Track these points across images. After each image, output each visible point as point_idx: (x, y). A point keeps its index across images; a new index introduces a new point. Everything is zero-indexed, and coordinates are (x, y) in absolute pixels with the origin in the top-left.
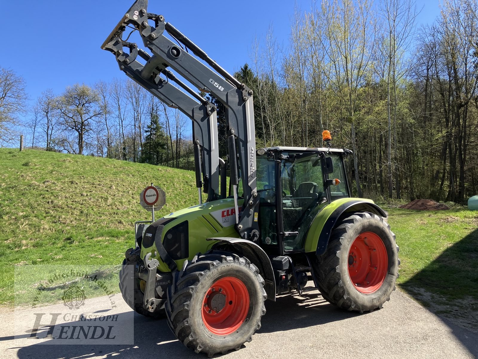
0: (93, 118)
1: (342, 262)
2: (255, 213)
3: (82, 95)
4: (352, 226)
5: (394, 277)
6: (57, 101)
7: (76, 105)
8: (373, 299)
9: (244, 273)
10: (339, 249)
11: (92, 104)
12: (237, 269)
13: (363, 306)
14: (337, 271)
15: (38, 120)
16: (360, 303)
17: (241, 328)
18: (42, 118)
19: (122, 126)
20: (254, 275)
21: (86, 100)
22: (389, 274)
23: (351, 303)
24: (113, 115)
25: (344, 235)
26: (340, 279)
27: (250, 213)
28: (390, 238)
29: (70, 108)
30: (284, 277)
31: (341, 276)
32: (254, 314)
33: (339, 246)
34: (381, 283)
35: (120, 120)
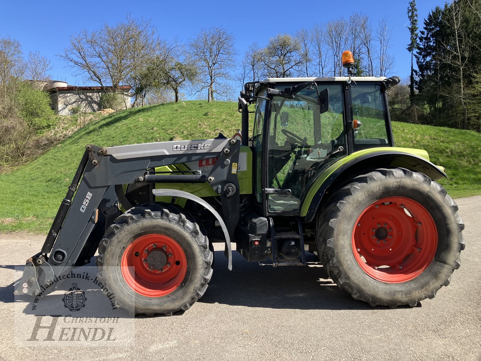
0: (294, 67)
1: (338, 235)
2: (233, 164)
3: (284, 45)
4: (362, 188)
5: (446, 266)
6: (261, 54)
7: (279, 56)
8: (396, 291)
9: (176, 232)
10: (336, 216)
11: (293, 54)
12: (166, 226)
13: (380, 300)
14: (328, 245)
15: (246, 73)
16: (368, 292)
17: (173, 293)
18: (249, 71)
19: (323, 74)
20: (191, 236)
21: (288, 50)
22: (436, 260)
23: (352, 290)
24: (313, 63)
25: (347, 198)
26: (334, 257)
27: (225, 163)
28: (443, 208)
29: (272, 59)
30: (257, 243)
31: (336, 252)
32: (191, 281)
33: (336, 213)
34: (420, 271)
35: (321, 68)
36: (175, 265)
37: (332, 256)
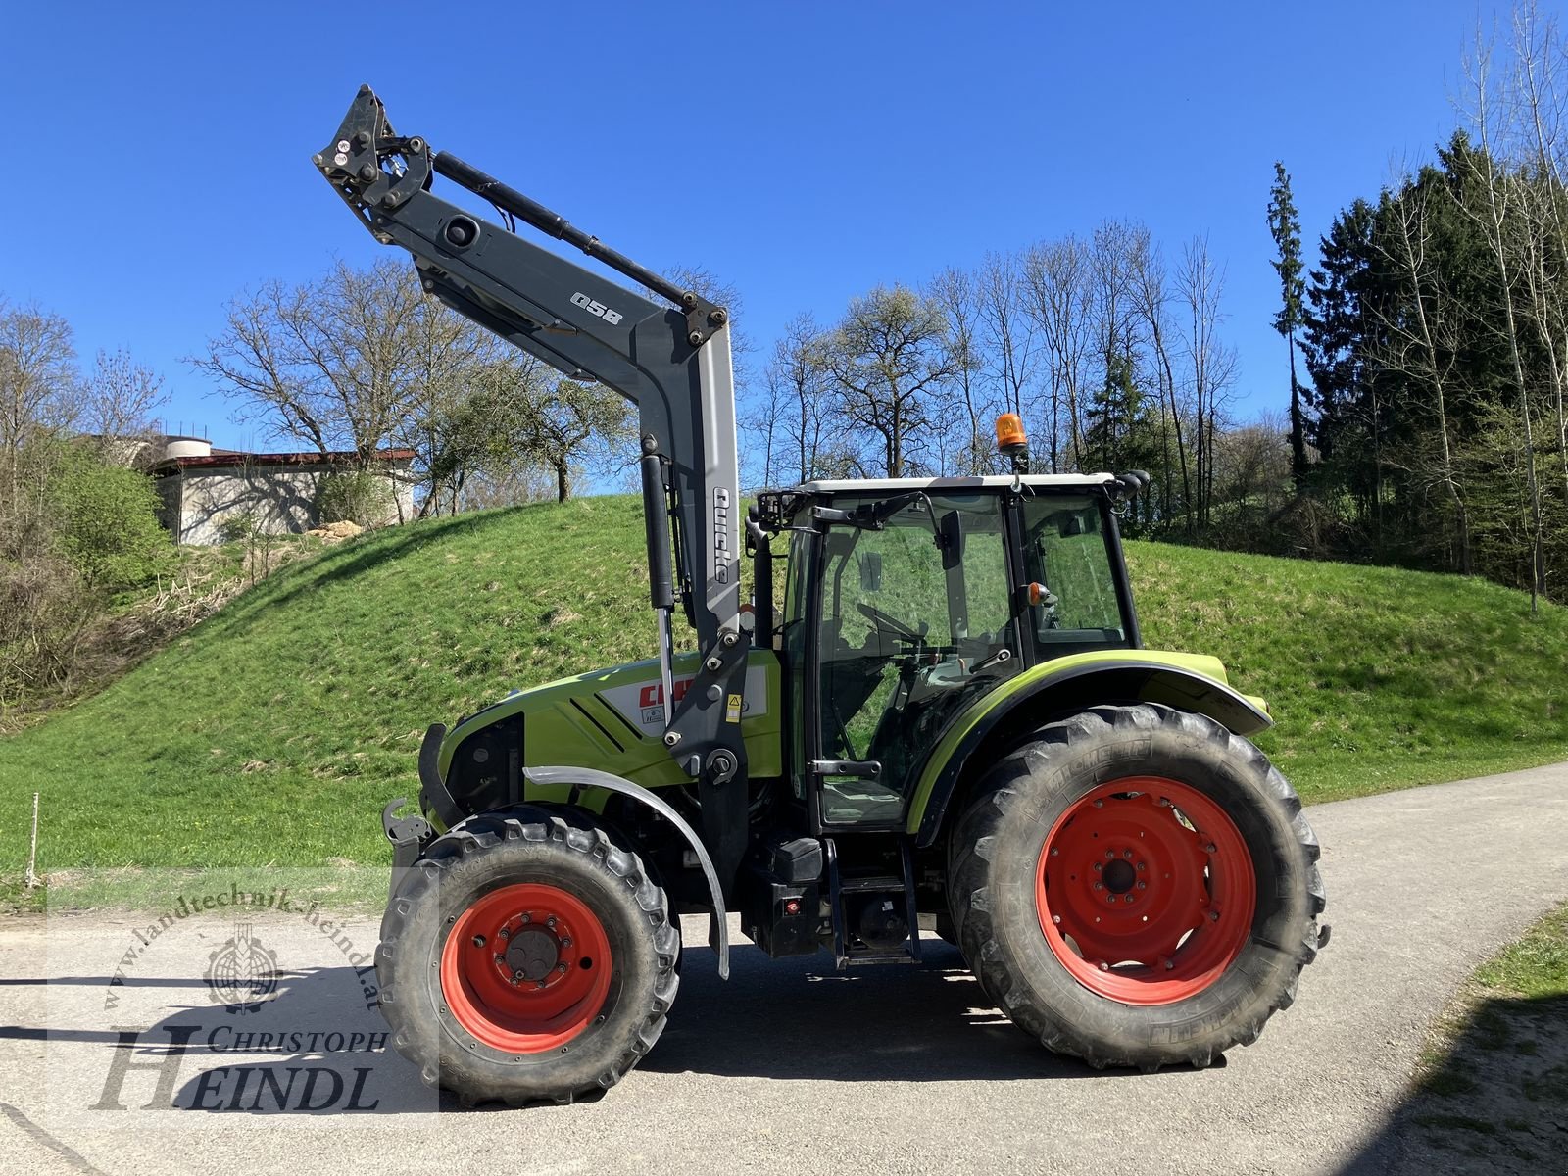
0: (926, 386)
1: (998, 878)
2: (731, 697)
3: (893, 319)
4: (1056, 755)
5: (1280, 956)
6: (825, 346)
7: (878, 352)
8: (1155, 1026)
9: (585, 877)
10: (989, 829)
11: (923, 344)
12: (559, 862)
13: (1115, 1050)
14: (975, 906)
15: (779, 405)
16: (1082, 1029)
17: (576, 1042)
18: (788, 400)
19: (1017, 403)
20: (621, 888)
21: (906, 334)
22: (1256, 941)
23: (1041, 1024)
24: (987, 370)
25: (1017, 782)
26: (990, 937)
27: (710, 694)
28: (1261, 805)
29: (858, 361)
30: (793, 907)
31: (994, 924)
32: (624, 1008)
33: (992, 821)
34: (1216, 973)
35: (1011, 386)
36: (580, 969)
37: (988, 936)
